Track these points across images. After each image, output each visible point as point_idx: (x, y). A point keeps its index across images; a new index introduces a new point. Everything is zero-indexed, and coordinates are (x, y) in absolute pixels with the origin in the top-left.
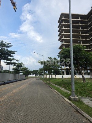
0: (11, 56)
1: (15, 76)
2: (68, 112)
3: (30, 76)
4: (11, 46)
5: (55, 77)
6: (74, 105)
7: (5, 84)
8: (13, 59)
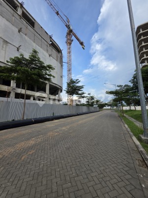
0: (80, 91)
1: (88, 108)
2: (125, 158)
3: (104, 108)
4: (79, 82)
5: (134, 109)
6: (142, 149)
7: (78, 115)
8: (83, 93)
